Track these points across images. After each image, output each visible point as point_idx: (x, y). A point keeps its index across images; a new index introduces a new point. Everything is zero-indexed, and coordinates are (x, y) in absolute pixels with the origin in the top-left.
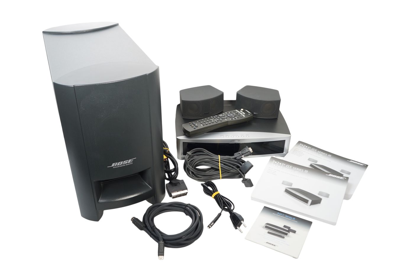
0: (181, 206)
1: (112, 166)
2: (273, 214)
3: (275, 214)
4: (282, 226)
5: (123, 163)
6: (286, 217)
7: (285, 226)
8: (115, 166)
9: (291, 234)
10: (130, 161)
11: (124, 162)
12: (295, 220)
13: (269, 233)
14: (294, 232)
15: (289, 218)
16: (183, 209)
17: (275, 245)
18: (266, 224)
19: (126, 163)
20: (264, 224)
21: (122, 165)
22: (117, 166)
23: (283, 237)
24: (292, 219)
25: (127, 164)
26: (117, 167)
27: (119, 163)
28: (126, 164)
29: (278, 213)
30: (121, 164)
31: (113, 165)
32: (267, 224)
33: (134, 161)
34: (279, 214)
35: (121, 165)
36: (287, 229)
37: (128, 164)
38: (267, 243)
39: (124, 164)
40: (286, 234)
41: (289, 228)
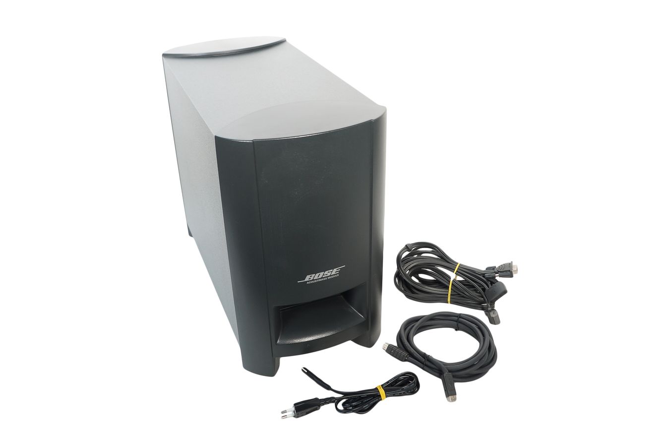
0: (449, 318)
1: (305, 280)
5: (323, 275)
8: (311, 281)
10: (335, 271)
11: (326, 273)
16: (456, 323)
19: (329, 274)
21: (322, 278)
22: (313, 280)
25: (330, 276)
26: (313, 282)
27: (318, 274)
28: (328, 276)
30: (320, 277)
31: (307, 279)
33: (340, 272)
35: (320, 279)
37: (332, 277)
39: (325, 277)
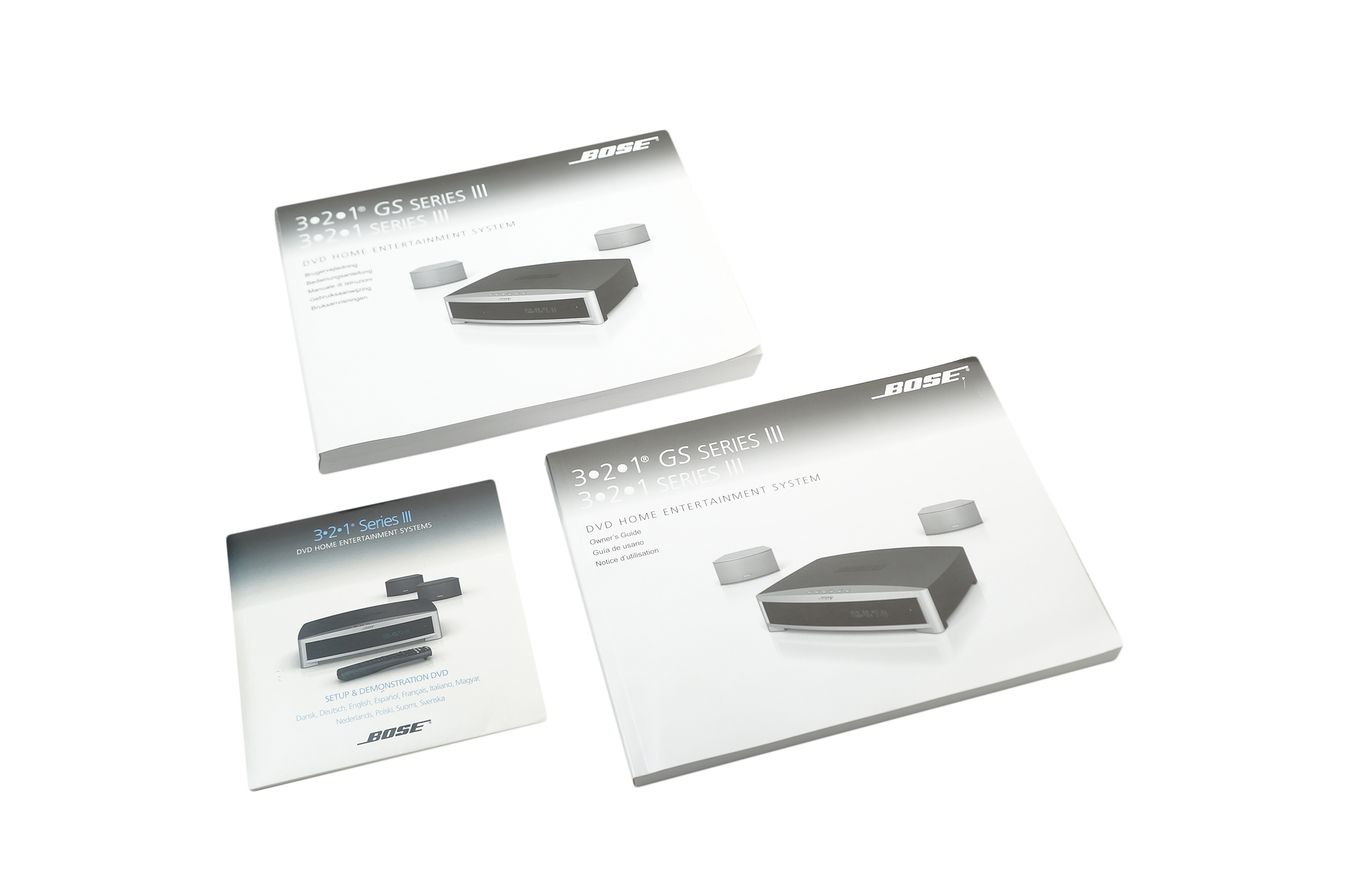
2: (299, 552)
3: (309, 550)
4: (376, 596)
6: (369, 532)
7: (393, 587)
9: (445, 611)
12: (416, 520)
13: (345, 676)
14: (451, 588)
15: (381, 529)
17: (414, 728)
18: (301, 636)
20: (292, 646)
23: (425, 655)
24: (402, 524)
29: (321, 533)
32: (308, 630)
34: (326, 540)
36: (414, 596)
38: (370, 740)
40: (426, 627)
41: (414, 582)
